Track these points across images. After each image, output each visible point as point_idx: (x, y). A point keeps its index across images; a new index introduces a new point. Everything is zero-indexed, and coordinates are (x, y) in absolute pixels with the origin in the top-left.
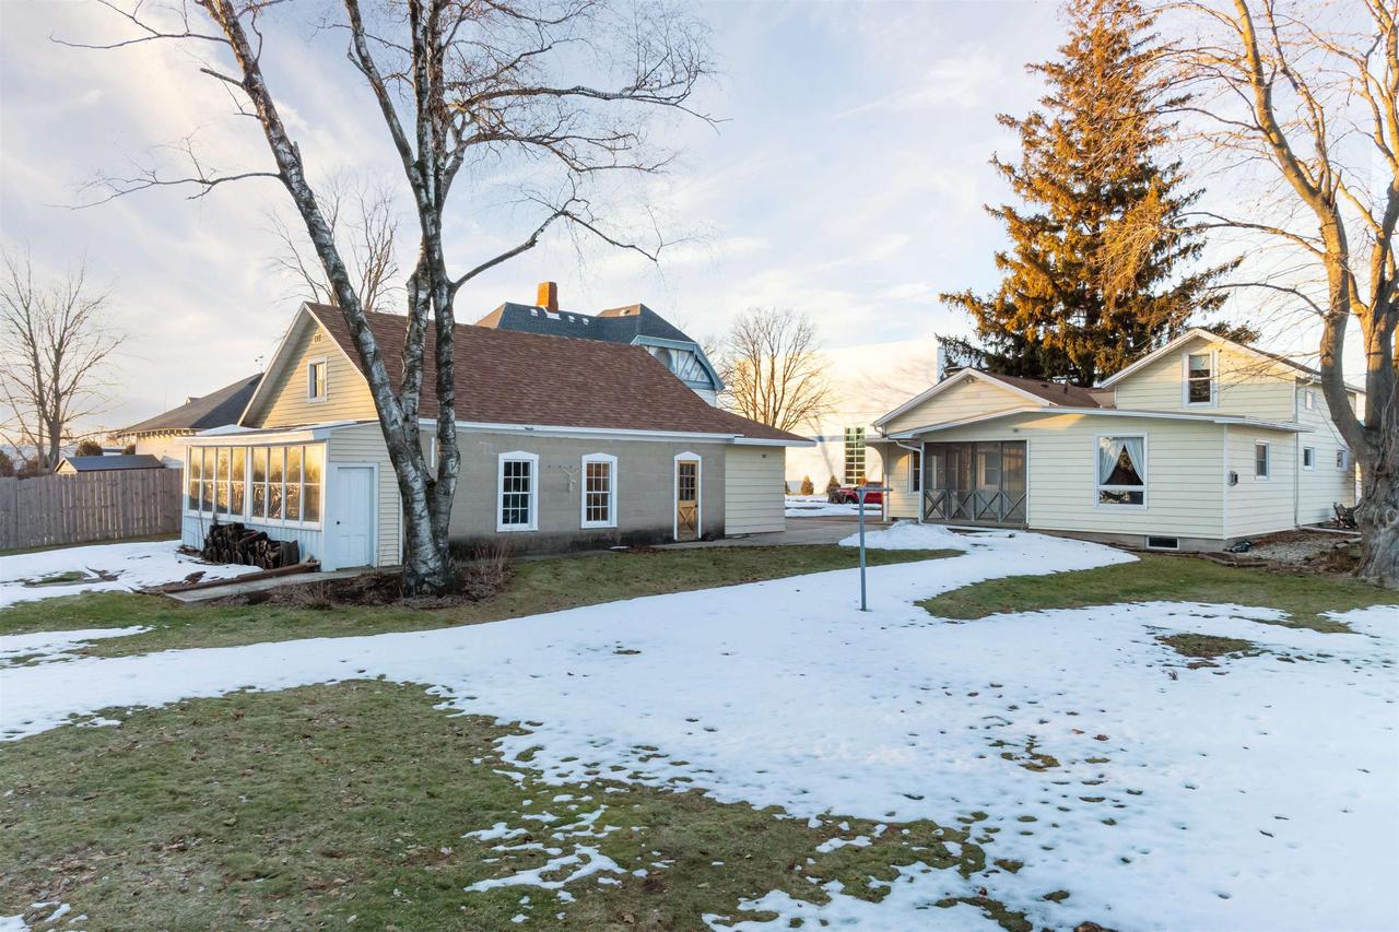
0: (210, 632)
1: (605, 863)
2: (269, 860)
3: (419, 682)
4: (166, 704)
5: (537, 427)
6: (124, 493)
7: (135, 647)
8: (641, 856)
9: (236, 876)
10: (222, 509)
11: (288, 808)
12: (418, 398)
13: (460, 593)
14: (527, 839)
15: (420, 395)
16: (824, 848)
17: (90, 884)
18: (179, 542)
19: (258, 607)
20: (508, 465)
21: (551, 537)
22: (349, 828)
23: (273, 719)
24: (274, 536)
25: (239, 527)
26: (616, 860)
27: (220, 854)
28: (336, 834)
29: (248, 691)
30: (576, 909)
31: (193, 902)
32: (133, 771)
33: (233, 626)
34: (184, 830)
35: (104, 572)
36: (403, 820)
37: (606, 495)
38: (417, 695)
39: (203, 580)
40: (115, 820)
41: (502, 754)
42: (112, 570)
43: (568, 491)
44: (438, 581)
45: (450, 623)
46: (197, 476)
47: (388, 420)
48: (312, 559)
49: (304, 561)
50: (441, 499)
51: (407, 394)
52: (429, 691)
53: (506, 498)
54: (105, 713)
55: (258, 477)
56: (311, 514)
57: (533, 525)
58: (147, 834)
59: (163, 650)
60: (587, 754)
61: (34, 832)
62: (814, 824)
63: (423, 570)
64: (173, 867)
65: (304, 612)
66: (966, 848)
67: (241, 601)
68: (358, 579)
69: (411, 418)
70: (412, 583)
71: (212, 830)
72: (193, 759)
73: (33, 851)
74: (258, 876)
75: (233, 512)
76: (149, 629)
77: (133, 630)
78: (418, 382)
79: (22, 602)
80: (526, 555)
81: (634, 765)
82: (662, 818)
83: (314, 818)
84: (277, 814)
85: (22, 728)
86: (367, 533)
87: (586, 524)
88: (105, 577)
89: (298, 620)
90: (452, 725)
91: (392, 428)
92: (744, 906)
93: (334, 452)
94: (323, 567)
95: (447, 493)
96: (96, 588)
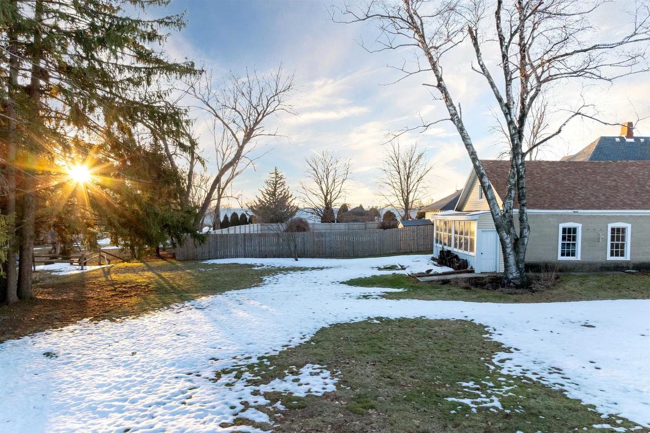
0: (424, 294)
1: (498, 404)
2: (394, 374)
3: (485, 325)
4: (396, 318)
5: (580, 211)
6: (417, 235)
7: (397, 296)
8: (513, 406)
9: (383, 376)
10: (445, 244)
11: (410, 360)
12: (512, 202)
13: (527, 288)
14: (478, 389)
15: (514, 201)
16: (597, 426)
17: (348, 368)
18: (432, 255)
19: (444, 286)
20: (565, 229)
21: (589, 264)
22: (422, 370)
23: (424, 329)
24: (461, 257)
25: (449, 252)
26: (502, 405)
27: (382, 368)
28: (418, 371)
29: (423, 318)
30: (474, 414)
31: (369, 380)
32: (374, 339)
33: (432, 292)
34: (376, 359)
35: (403, 266)
36: (441, 372)
37: (624, 243)
38: (480, 330)
39: (431, 273)
40: (361, 352)
41: (494, 358)
42: (405, 265)
43: (599, 241)
44: (518, 282)
45: (516, 301)
46: (438, 231)
47: (494, 214)
48: (472, 268)
49: (469, 268)
50: (521, 246)
51: (508, 201)
52: (486, 329)
53: (563, 245)
54: (377, 319)
55: (456, 233)
56: (472, 250)
57: (578, 257)
58: (368, 358)
59: (406, 299)
60: (528, 366)
61: (342, 350)
62: (604, 416)
63: (511, 277)
64: (369, 369)
65: (461, 290)
67: (440, 283)
68: (486, 277)
69: (509, 211)
70: (506, 281)
71: (383, 361)
72: (392, 338)
73: (340, 356)
74: (389, 378)
75: (448, 246)
76: (406, 290)
77: (401, 290)
78: (513, 195)
79: (375, 276)
80: (574, 272)
81: (544, 374)
82: (535, 396)
83: (413, 365)
84: (404, 361)
85: (354, 319)
86: (495, 258)
87: (609, 258)
88: (403, 268)
89: (456, 293)
90: (484, 343)
91: (496, 217)
93: (480, 225)
94: (475, 271)
95: (523, 244)
96: (397, 272)
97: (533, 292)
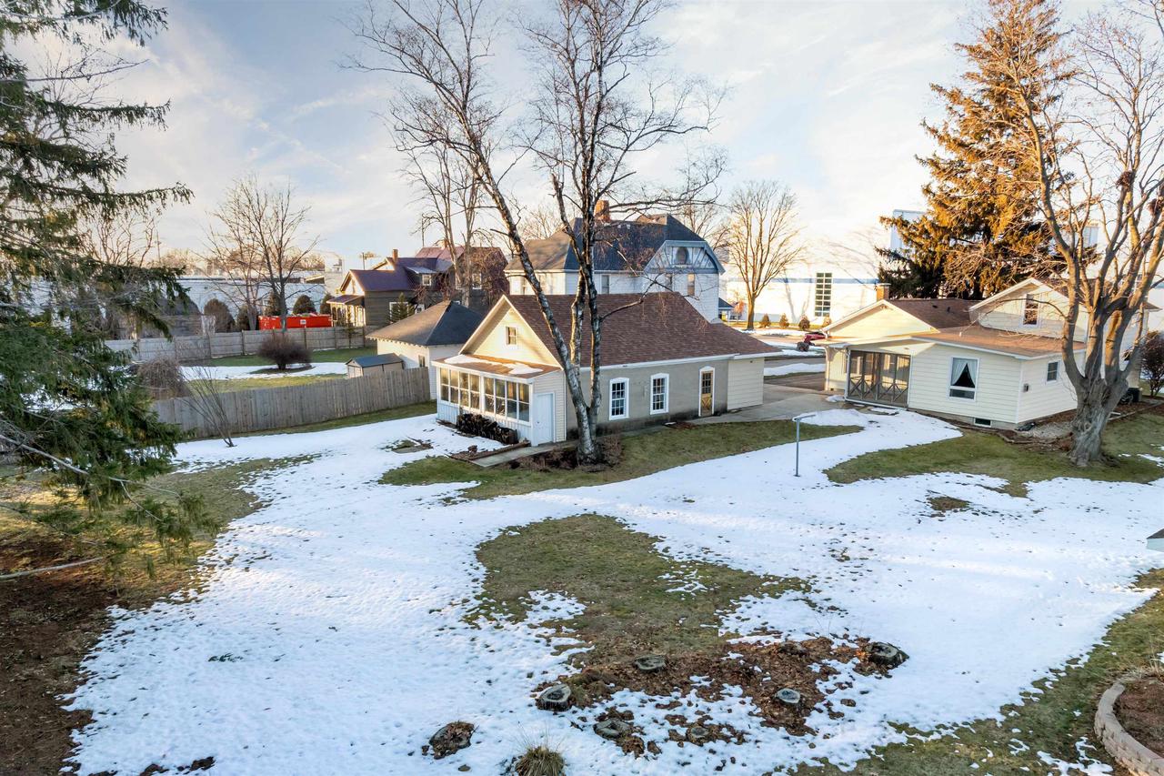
1: (702, 586)
3: (610, 515)
5: (628, 365)
8: (711, 584)
13: (604, 463)
14: (677, 578)
16: (764, 584)
19: (517, 470)
20: (614, 385)
21: (636, 421)
24: (500, 424)
25: (477, 416)
26: (704, 585)
35: (423, 442)
37: (663, 394)
38: (613, 523)
39: (479, 452)
41: (657, 549)
43: (643, 395)
44: (592, 456)
46: (445, 383)
48: (526, 440)
49: (521, 441)
50: (593, 417)
52: (617, 520)
53: (613, 402)
55: (489, 392)
56: (524, 418)
57: (626, 415)
60: (686, 551)
62: (762, 577)
63: (587, 452)
65: (539, 474)
66: (807, 586)
70: (582, 458)
75: (473, 407)
76: (480, 483)
77: (473, 483)
80: (623, 431)
81: (703, 555)
82: (715, 573)
86: (550, 426)
87: (654, 412)
88: (425, 445)
90: (633, 535)
92: (741, 598)
93: (536, 389)
94: (533, 444)
97: (611, 466)
